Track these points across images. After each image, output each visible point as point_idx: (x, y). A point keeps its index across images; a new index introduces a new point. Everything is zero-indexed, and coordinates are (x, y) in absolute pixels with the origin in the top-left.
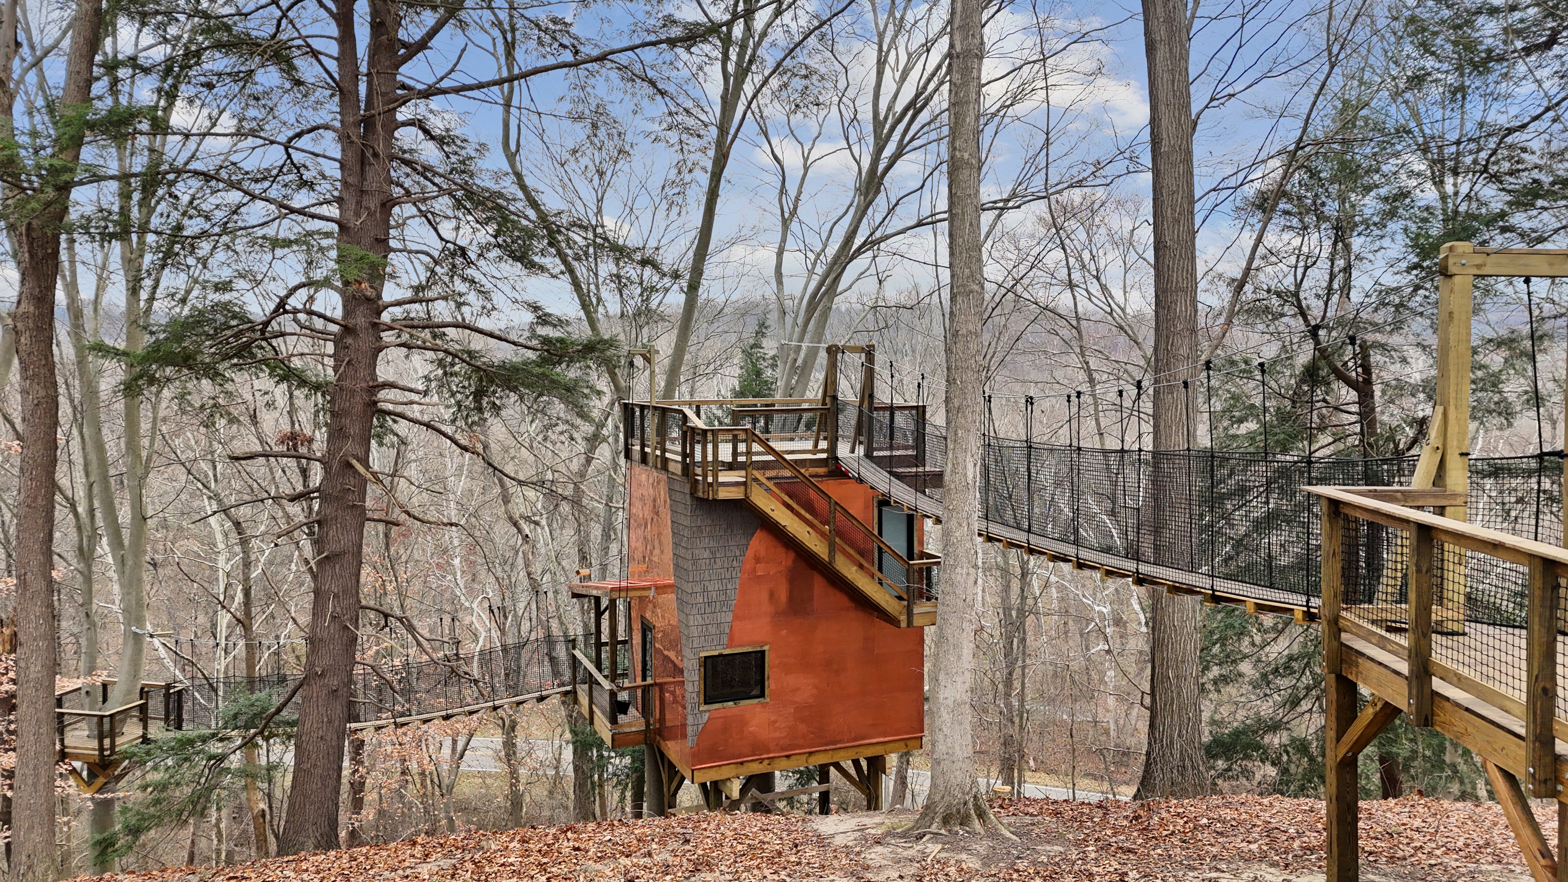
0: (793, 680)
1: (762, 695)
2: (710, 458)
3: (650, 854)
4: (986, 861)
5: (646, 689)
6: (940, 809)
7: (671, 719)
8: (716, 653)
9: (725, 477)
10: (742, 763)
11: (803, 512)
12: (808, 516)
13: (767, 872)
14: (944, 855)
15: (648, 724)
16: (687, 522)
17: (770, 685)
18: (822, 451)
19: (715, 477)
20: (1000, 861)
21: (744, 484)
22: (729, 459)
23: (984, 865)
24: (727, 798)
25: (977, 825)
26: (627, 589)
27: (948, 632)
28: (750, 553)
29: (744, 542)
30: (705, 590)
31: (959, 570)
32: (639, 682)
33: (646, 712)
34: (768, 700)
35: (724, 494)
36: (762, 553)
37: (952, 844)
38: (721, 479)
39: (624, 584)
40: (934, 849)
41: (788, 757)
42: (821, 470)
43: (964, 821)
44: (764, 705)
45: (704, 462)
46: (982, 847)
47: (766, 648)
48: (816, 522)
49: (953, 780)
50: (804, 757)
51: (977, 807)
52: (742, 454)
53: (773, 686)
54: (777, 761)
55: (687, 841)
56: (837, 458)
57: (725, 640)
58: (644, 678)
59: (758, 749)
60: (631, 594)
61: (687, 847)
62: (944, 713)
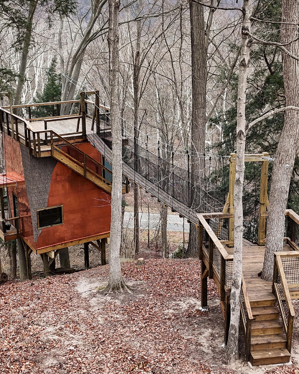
0: (71, 216)
1: (61, 222)
2: (36, 138)
3: (28, 305)
4: (123, 301)
5: (16, 220)
6: (112, 286)
7: (27, 229)
8: (43, 209)
9: (44, 148)
10: (55, 246)
11: (73, 159)
12: (75, 160)
13: (63, 310)
14: (111, 301)
15: (18, 231)
16: (29, 163)
17: (64, 218)
18: (80, 133)
19: (39, 149)
20: (126, 302)
21: (51, 151)
22: (44, 139)
23: (122, 303)
24: (50, 258)
25: (121, 290)
26: (7, 184)
27: (113, 239)
28: (54, 173)
29: (52, 169)
30: (38, 188)
31: (116, 222)
32: (13, 218)
33: (17, 226)
34: (63, 224)
35: (43, 155)
36: (59, 172)
37: (114, 297)
38: (42, 150)
39: (5, 183)
40: (109, 298)
41: (72, 242)
42: (80, 140)
43: (118, 289)
44: (62, 226)
45: (34, 140)
46: (121, 297)
47: (62, 206)
48: (78, 162)
49: (115, 278)
50: (78, 241)
51: (122, 285)
52: (49, 137)
53: (65, 219)
54: (68, 244)
55: (39, 299)
56: (86, 135)
57: (46, 205)
58: (15, 216)
59: (61, 240)
60: (8, 186)
61: (39, 301)
62: (112, 260)
